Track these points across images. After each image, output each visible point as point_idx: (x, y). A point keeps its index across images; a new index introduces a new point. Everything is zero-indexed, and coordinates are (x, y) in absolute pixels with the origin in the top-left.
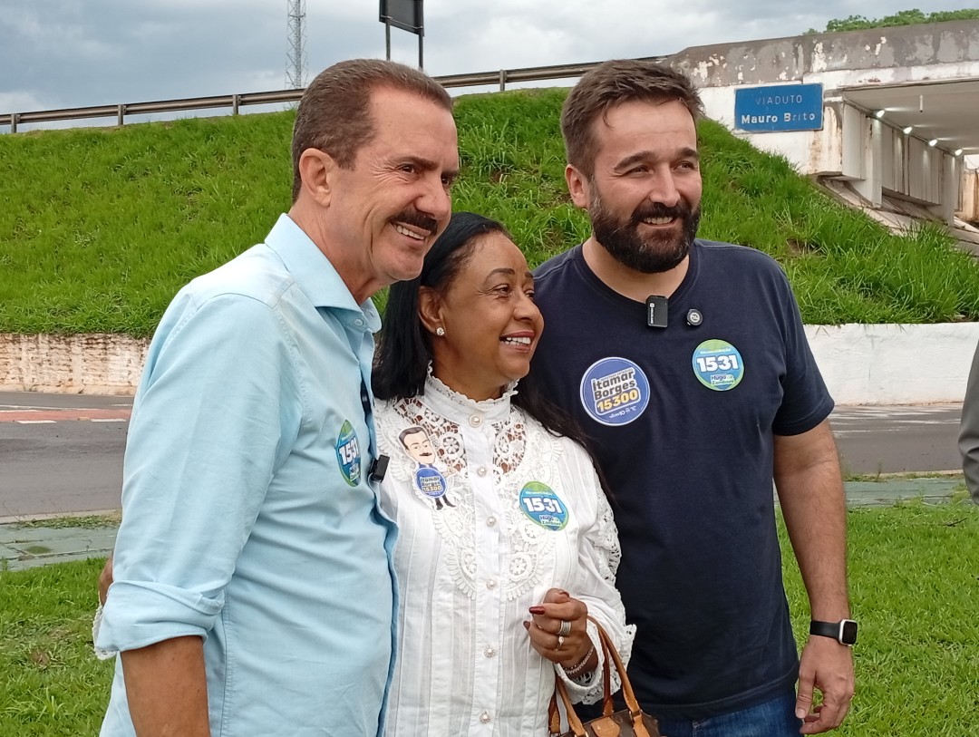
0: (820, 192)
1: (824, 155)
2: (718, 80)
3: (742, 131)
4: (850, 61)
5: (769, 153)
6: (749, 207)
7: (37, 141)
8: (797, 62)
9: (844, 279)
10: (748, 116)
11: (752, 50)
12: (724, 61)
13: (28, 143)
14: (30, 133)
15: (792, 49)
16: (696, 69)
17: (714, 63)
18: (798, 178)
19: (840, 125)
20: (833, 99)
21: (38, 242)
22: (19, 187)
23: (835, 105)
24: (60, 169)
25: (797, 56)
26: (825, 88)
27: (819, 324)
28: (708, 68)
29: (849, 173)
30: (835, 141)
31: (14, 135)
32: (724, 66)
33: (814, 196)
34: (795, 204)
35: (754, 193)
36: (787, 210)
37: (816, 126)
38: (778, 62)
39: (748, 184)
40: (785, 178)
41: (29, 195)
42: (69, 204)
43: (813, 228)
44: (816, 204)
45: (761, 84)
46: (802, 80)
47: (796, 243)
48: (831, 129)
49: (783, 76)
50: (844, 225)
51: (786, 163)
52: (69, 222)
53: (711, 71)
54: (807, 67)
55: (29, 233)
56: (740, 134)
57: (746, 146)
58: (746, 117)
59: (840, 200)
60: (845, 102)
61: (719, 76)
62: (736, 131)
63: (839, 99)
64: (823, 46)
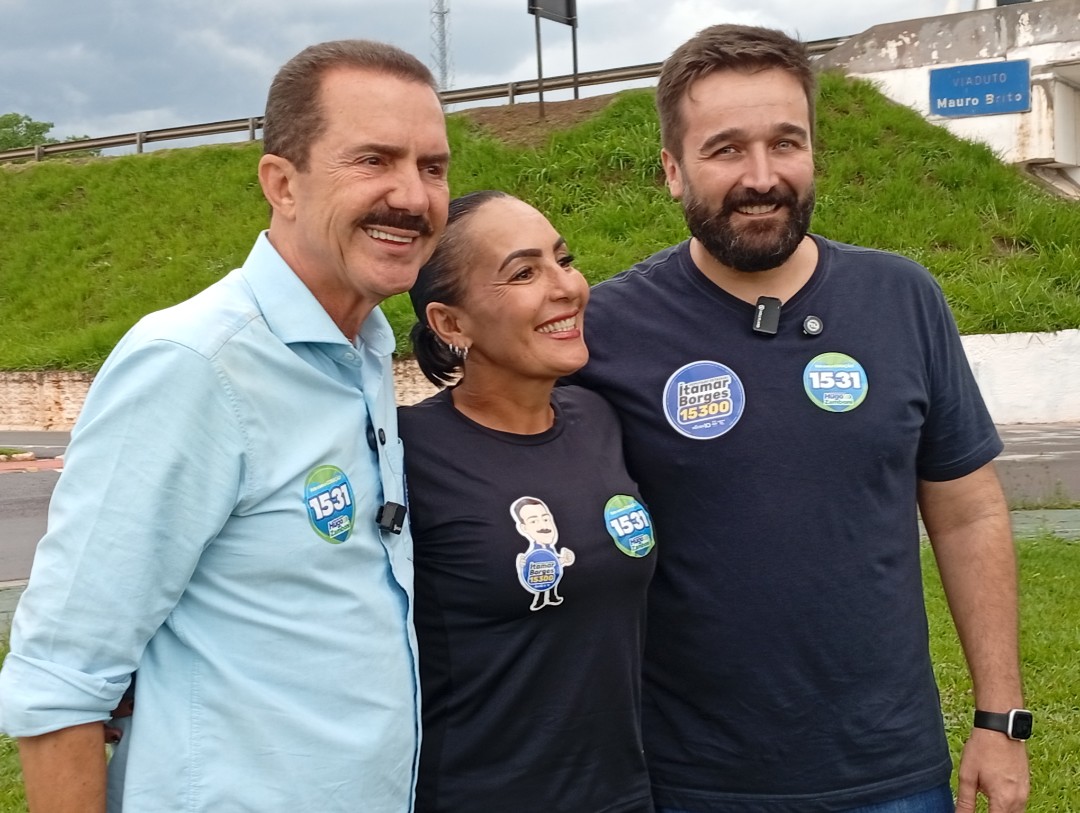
0: (1030, 182)
1: (1034, 140)
2: (909, 60)
3: (938, 116)
4: (1060, 32)
5: (969, 141)
6: (948, 202)
7: (164, 161)
8: (999, 36)
9: (1059, 280)
10: (945, 100)
11: (948, 25)
12: (915, 40)
13: (155, 164)
14: (157, 153)
15: (993, 21)
16: (883, 49)
17: (904, 42)
18: (1003, 167)
19: (1051, 105)
20: (1042, 76)
21: (167, 270)
22: (146, 210)
23: (1044, 83)
24: (190, 191)
25: (999, 29)
26: (1033, 64)
27: (1033, 331)
28: (898, 47)
29: (1062, 158)
30: (1046, 124)
31: (141, 156)
32: (916, 44)
33: (1024, 187)
34: (1001, 197)
35: (954, 186)
36: (992, 204)
37: (1023, 108)
38: (978, 38)
39: (946, 177)
40: (989, 167)
41: (157, 219)
42: (200, 228)
43: (1022, 223)
44: (1026, 197)
45: (958, 63)
46: (1005, 57)
47: (1004, 241)
48: (1040, 110)
49: (984, 52)
50: (1058, 219)
51: (989, 150)
52: (200, 247)
53: (901, 50)
54: (1011, 42)
55: (158, 260)
56: (936, 121)
57: (943, 134)
58: (942, 100)
59: (1053, 191)
60: (1055, 79)
61: (910, 56)
62: (932, 117)
63: (1049, 76)
64: (1029, 17)
